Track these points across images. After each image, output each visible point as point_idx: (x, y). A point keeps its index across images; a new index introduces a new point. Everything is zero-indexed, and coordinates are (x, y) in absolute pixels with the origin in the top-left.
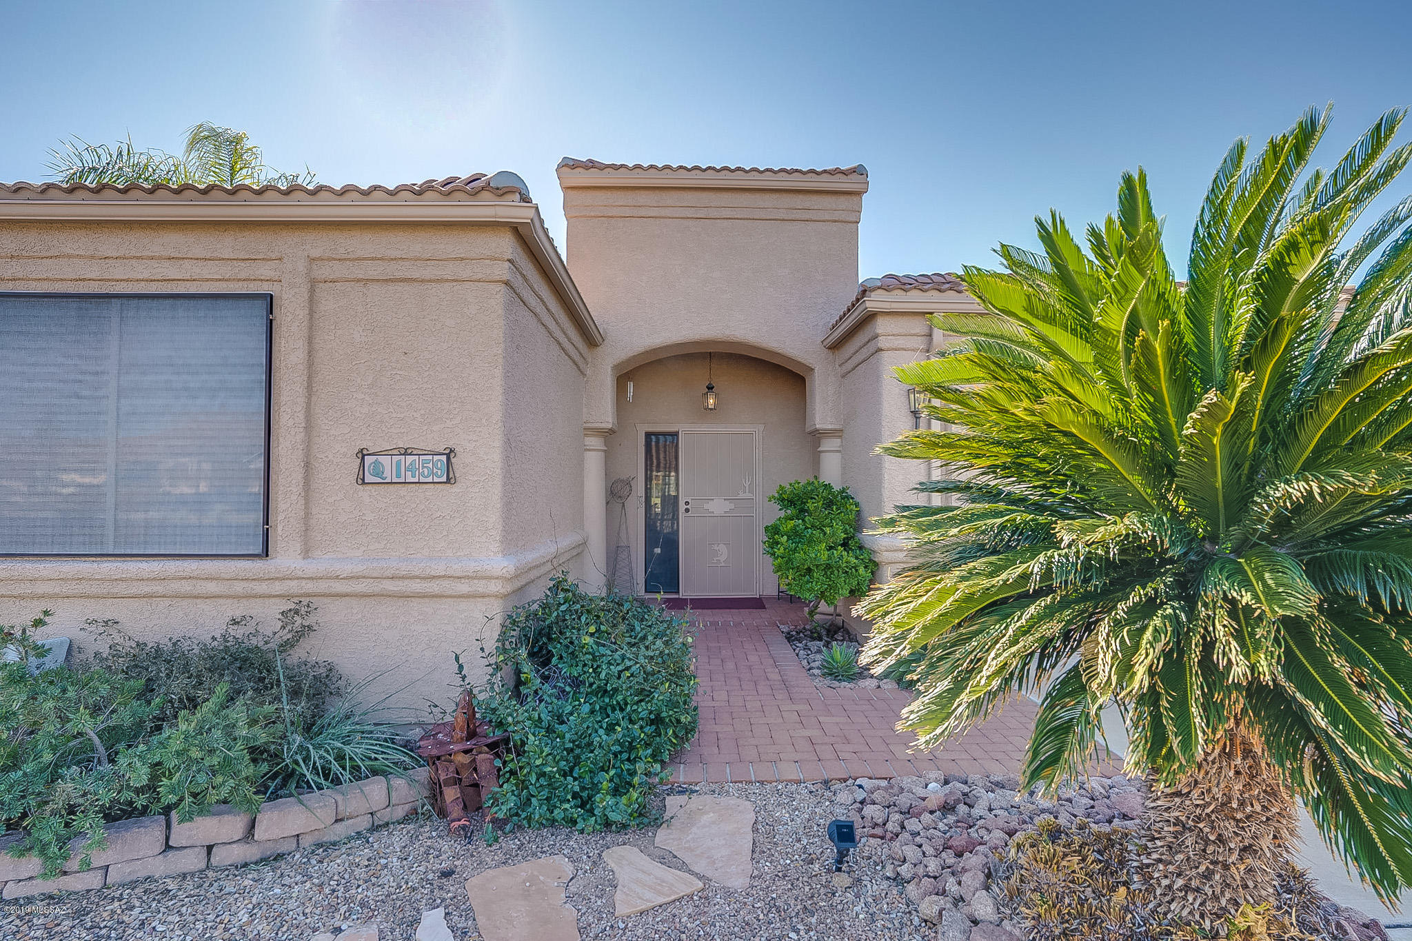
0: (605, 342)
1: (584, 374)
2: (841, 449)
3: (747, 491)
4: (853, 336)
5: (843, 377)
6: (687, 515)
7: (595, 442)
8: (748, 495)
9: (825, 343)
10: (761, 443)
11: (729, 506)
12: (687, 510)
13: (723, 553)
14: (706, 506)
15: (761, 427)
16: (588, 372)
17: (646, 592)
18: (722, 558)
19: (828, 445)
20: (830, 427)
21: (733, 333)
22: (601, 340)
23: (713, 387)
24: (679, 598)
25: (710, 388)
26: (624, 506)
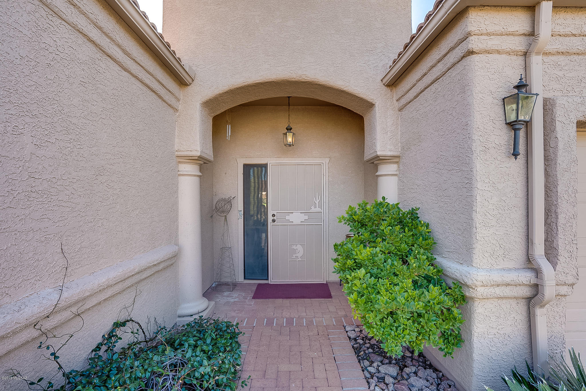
0: (195, 82)
1: (176, 110)
2: (398, 173)
3: (317, 206)
4: (418, 62)
5: (400, 110)
6: (274, 224)
7: (192, 169)
8: (318, 209)
9: (384, 81)
10: (327, 172)
11: (305, 217)
12: (274, 221)
13: (300, 250)
14: (287, 218)
15: (327, 160)
16: (180, 108)
17: (245, 279)
18: (300, 255)
19: (385, 169)
20: (389, 153)
21: (305, 73)
22: (190, 81)
23: (291, 129)
24: (268, 284)
25: (289, 129)
26: (226, 218)
